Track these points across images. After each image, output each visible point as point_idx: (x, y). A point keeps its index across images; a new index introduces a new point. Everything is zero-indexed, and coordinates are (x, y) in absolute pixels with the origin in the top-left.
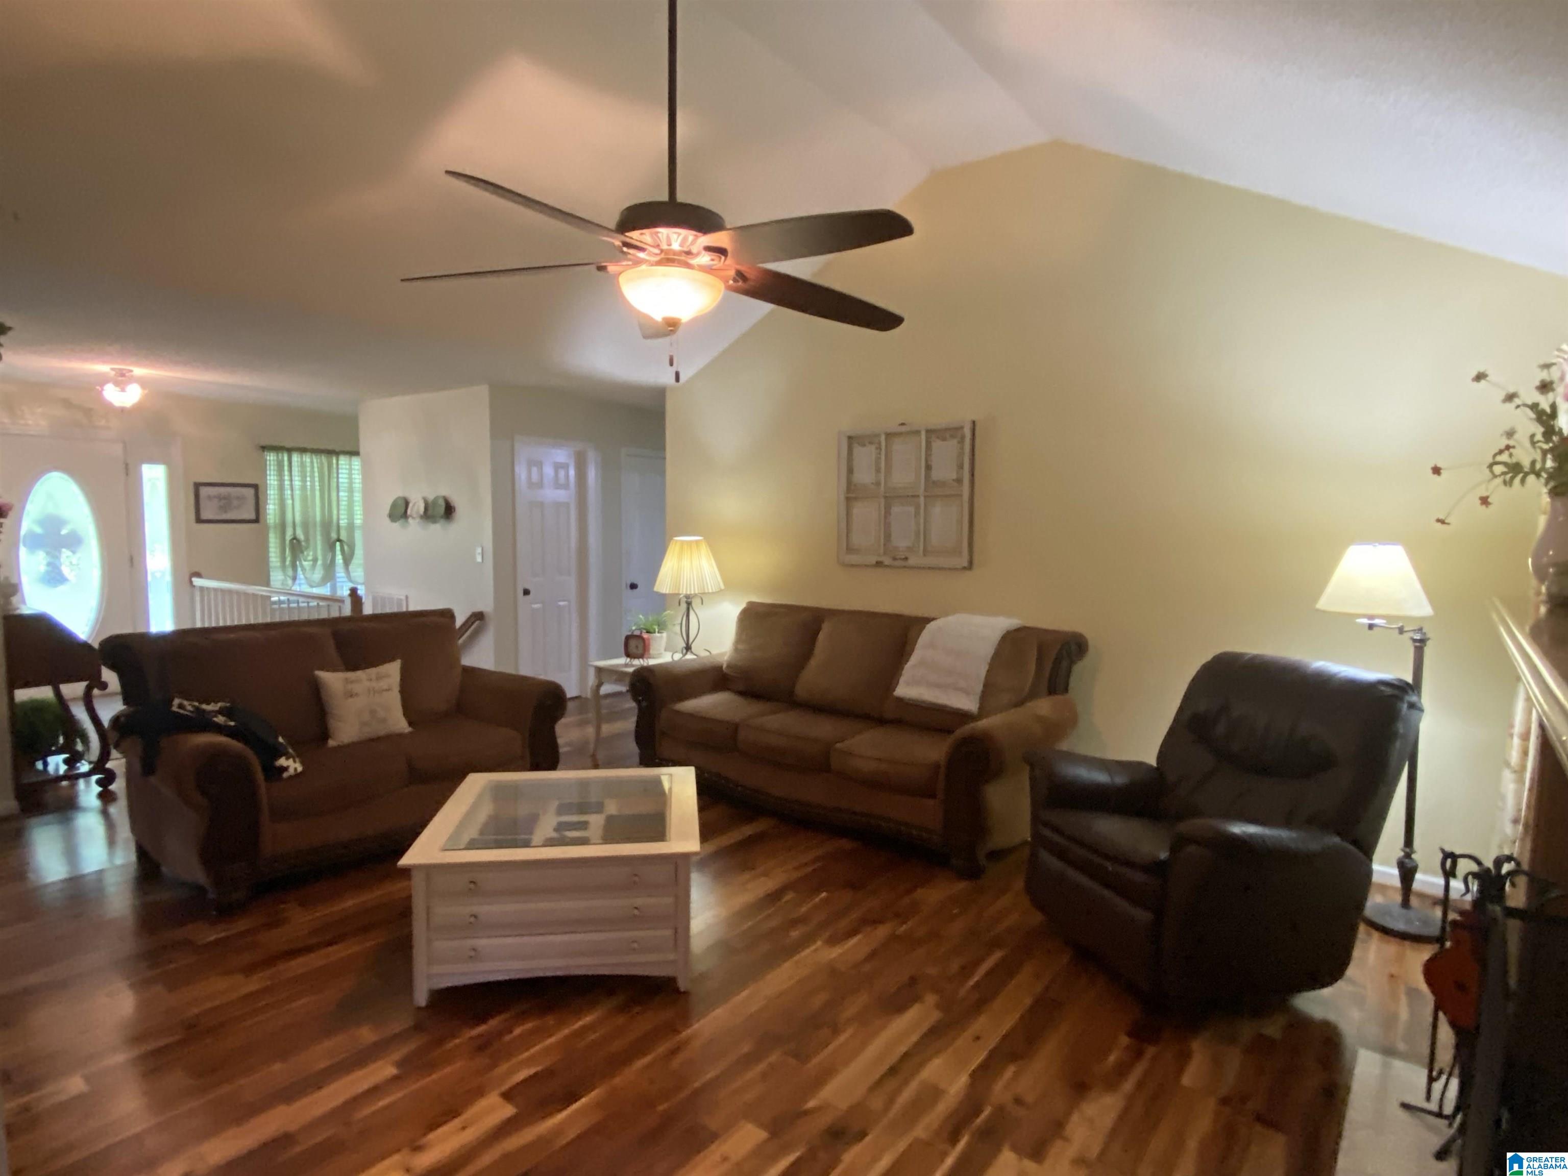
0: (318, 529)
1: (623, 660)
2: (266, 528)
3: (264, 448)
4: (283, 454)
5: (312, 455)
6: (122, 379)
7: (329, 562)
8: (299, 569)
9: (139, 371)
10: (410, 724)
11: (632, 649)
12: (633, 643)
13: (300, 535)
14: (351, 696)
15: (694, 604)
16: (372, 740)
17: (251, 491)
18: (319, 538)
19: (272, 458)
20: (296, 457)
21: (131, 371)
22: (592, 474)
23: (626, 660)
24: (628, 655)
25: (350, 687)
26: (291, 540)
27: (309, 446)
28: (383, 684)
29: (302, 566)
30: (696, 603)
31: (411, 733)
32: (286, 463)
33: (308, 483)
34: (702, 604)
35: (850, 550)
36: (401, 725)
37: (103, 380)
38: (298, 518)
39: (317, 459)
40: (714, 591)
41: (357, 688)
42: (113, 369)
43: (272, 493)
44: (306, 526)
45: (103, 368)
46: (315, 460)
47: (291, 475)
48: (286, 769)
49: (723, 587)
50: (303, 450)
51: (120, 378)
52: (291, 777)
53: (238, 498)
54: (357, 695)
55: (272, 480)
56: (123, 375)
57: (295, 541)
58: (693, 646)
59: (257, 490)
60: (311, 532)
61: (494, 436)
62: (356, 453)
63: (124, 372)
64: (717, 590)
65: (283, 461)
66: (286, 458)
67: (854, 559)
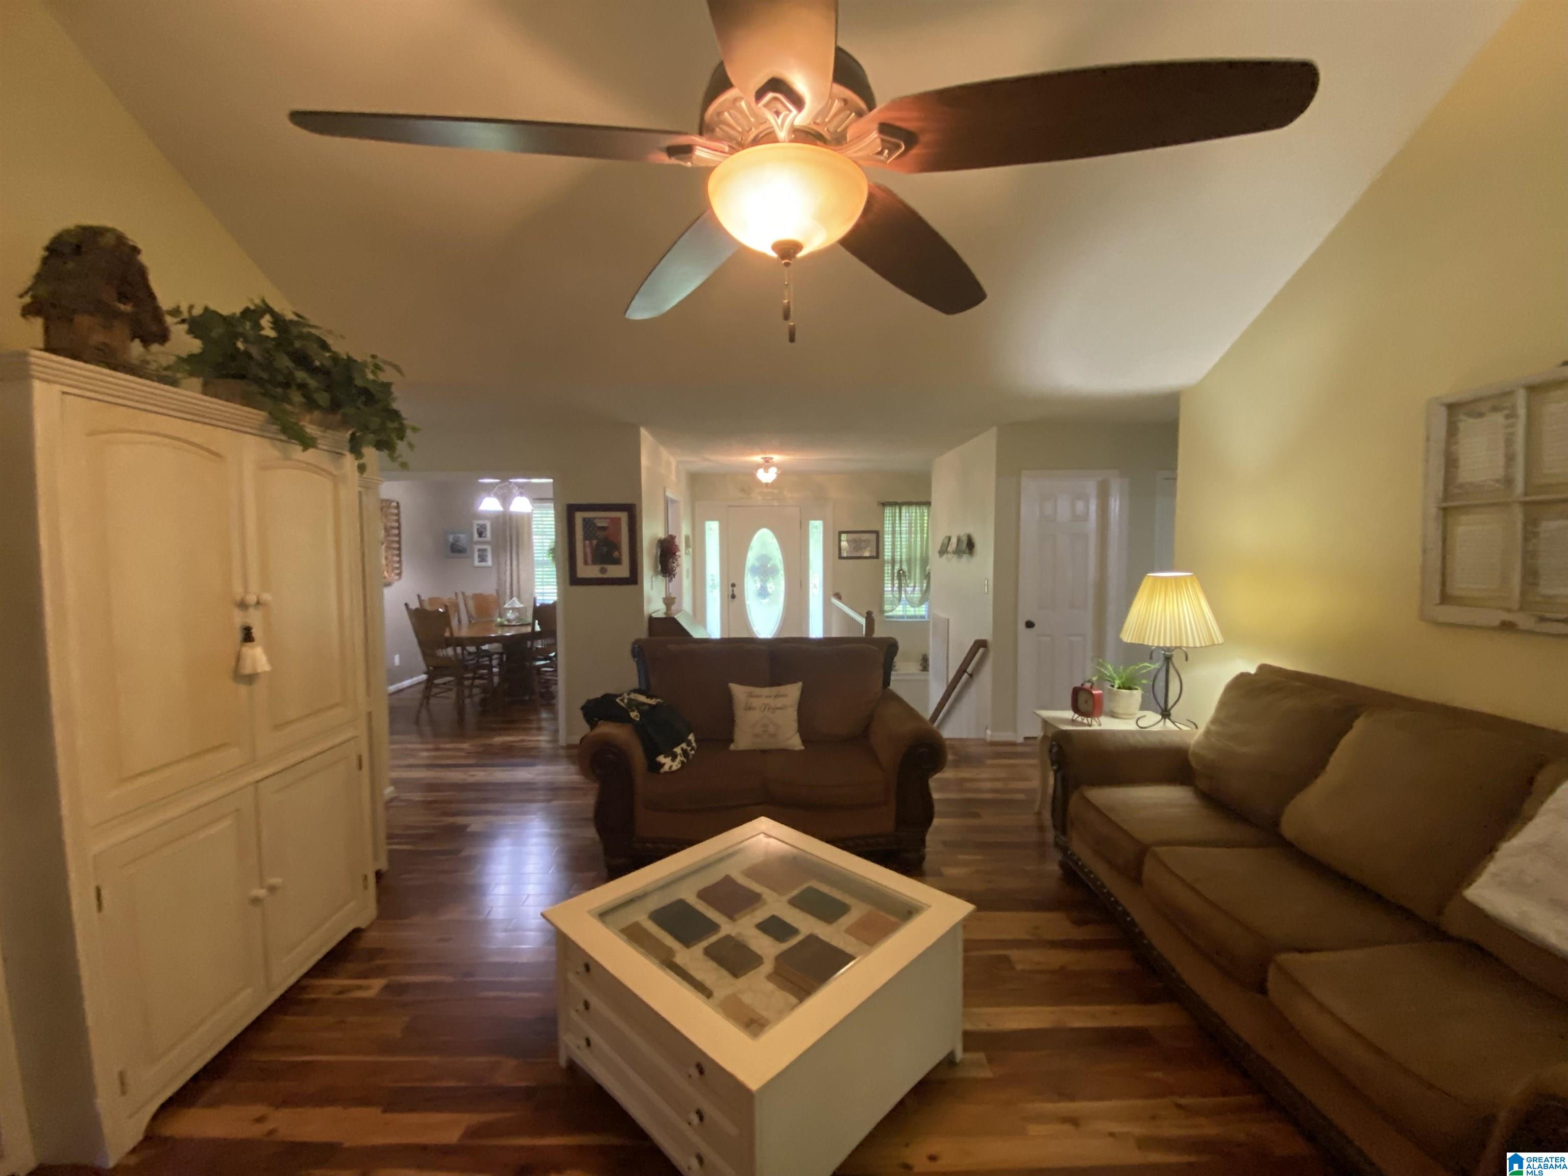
0: (918, 562)
1: (1069, 714)
2: (883, 563)
3: (884, 505)
4: (895, 507)
5: (916, 507)
6: (767, 464)
7: (924, 588)
8: (903, 592)
9: (777, 458)
10: (804, 741)
11: (1082, 706)
12: (1082, 697)
13: (905, 567)
14: (750, 709)
15: (1174, 660)
16: (764, 752)
17: (873, 536)
18: (918, 570)
19: (888, 511)
20: (904, 509)
21: (772, 458)
22: (1115, 505)
23: (1074, 715)
24: (1076, 709)
25: (752, 700)
26: (899, 572)
27: (914, 500)
28: (779, 702)
29: (905, 591)
30: (1177, 660)
31: (800, 751)
32: (897, 514)
33: (913, 529)
34: (1187, 659)
35: (1445, 598)
36: (796, 743)
37: (758, 466)
38: (904, 557)
39: (920, 510)
40: (1207, 644)
41: (756, 702)
42: (762, 458)
43: (888, 539)
44: (909, 561)
45: (758, 458)
46: (918, 511)
47: (900, 523)
48: (662, 765)
49: (1219, 638)
50: (909, 504)
51: (766, 464)
52: (666, 773)
53: (865, 541)
54: (754, 709)
55: (888, 527)
56: (767, 462)
57: (901, 572)
58: (1173, 712)
59: (878, 535)
60: (913, 566)
61: (999, 475)
62: (928, 504)
63: (768, 459)
64: (1210, 644)
65: (895, 513)
66: (897, 511)
67: (1451, 613)
